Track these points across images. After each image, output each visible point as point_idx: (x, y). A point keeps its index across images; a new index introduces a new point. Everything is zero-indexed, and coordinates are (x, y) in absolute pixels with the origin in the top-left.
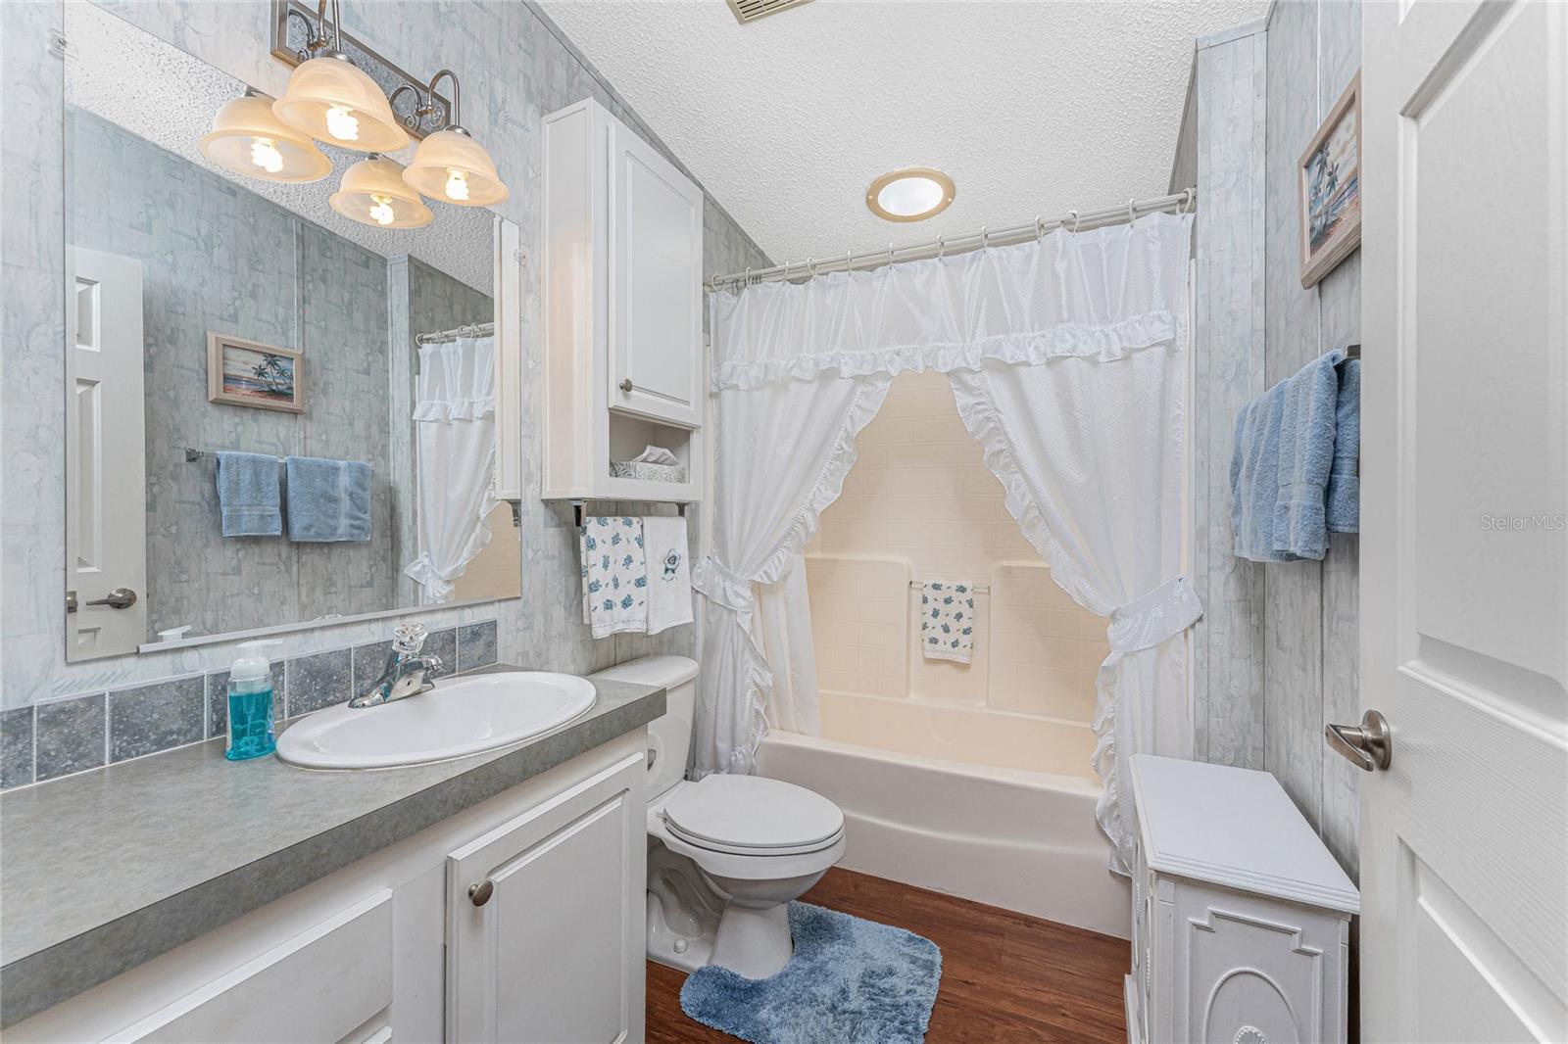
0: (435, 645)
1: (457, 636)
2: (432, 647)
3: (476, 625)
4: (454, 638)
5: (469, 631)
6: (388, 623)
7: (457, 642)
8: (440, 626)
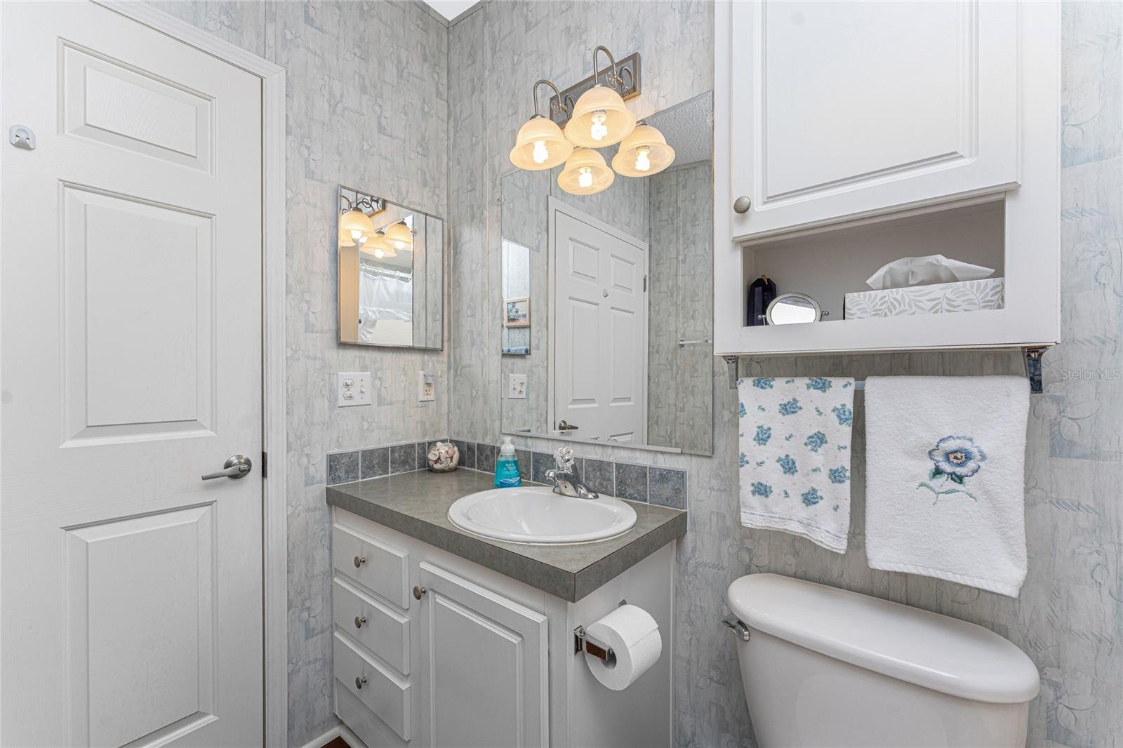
0: (631, 475)
1: (648, 473)
2: (629, 476)
3: (665, 470)
4: (646, 474)
5: (657, 473)
6: (605, 449)
7: (648, 478)
8: (638, 461)
